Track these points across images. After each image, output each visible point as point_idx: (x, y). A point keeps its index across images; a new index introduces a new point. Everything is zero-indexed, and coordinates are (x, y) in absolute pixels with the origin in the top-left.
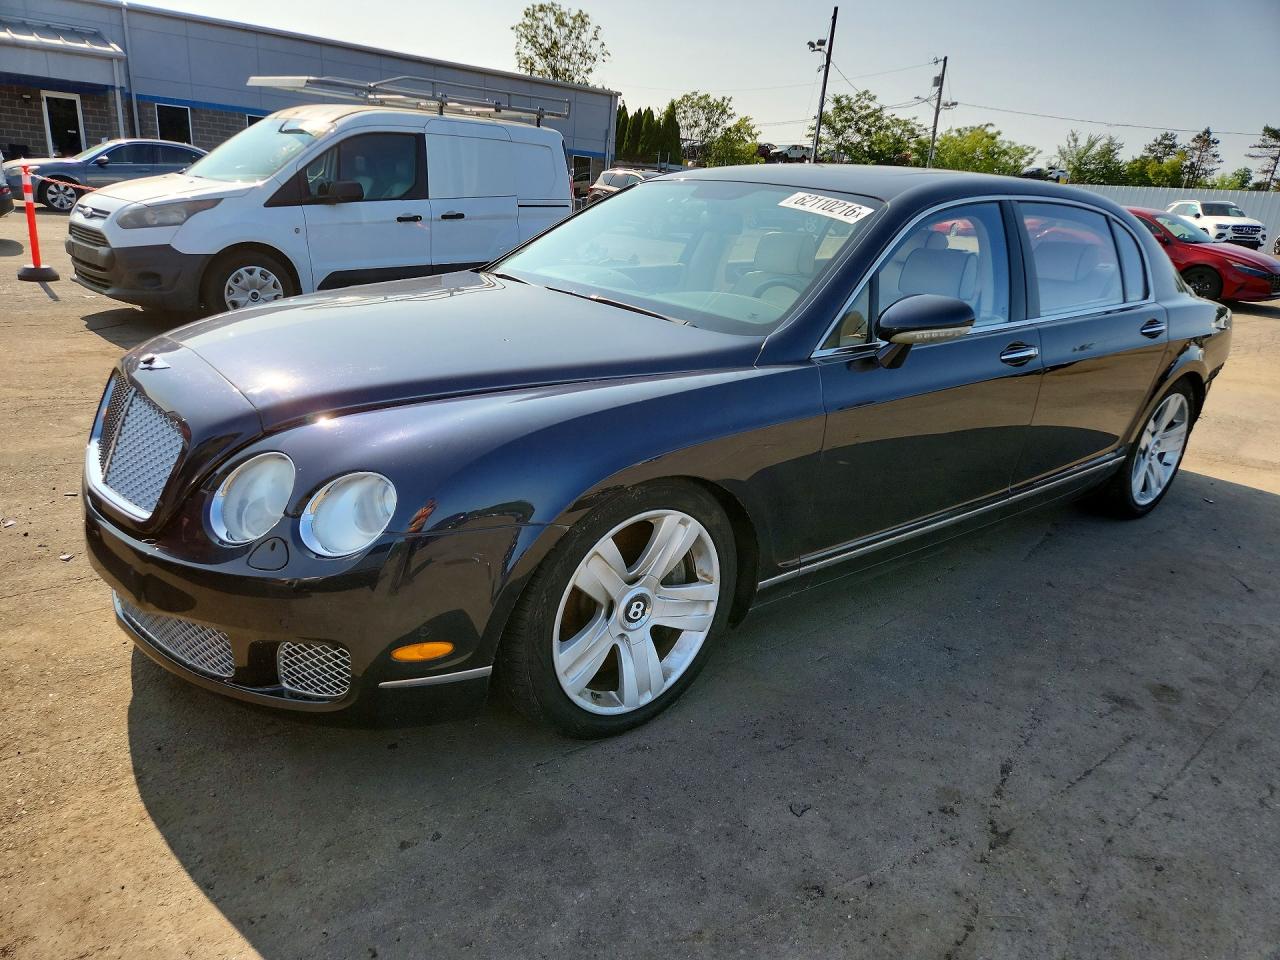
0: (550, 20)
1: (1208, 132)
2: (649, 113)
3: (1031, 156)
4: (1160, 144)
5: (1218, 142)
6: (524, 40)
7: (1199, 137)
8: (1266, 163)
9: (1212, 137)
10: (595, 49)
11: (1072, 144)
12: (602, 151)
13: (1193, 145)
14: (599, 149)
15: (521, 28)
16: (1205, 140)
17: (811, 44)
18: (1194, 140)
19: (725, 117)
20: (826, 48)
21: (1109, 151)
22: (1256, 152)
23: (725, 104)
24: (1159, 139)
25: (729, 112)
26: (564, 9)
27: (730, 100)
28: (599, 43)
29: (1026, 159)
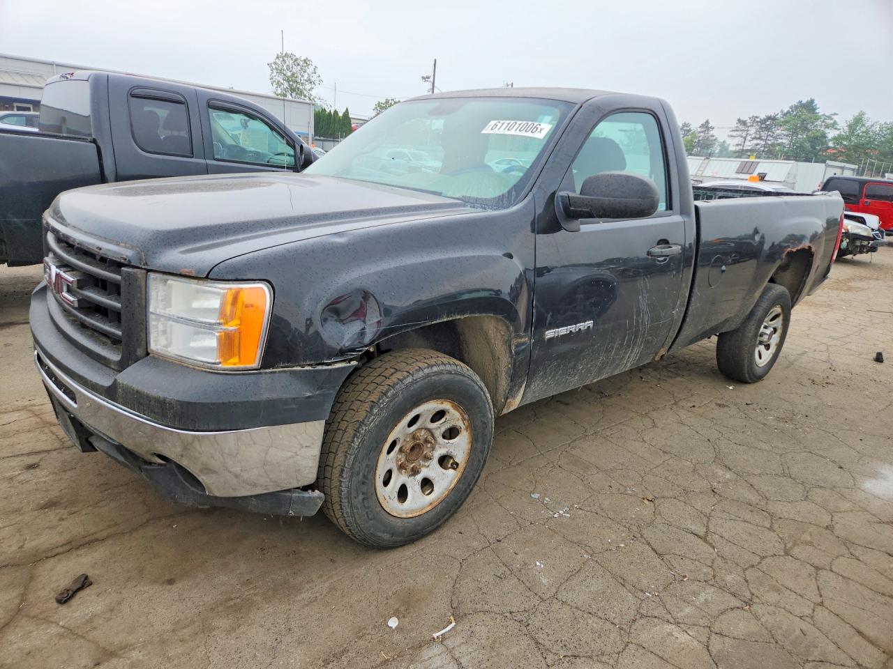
0: (289, 62)
1: (707, 122)
2: (336, 112)
5: (713, 128)
6: (275, 71)
7: (703, 125)
8: (738, 140)
9: (710, 125)
10: (314, 78)
12: (307, 132)
13: (699, 130)
14: (304, 131)
15: (273, 65)
16: (706, 126)
17: (423, 78)
18: (700, 127)
20: (431, 79)
22: (734, 134)
26: (298, 56)
28: (317, 75)
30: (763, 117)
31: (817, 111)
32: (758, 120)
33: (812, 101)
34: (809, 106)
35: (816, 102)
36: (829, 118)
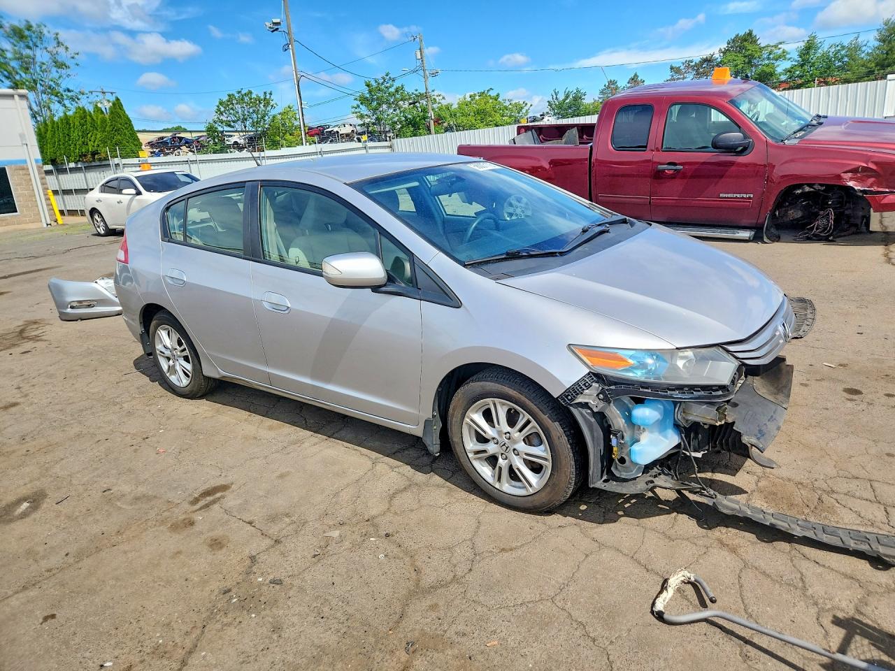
1: (636, 75)
3: (526, 108)
4: (609, 87)
5: (644, 81)
7: (631, 79)
9: (639, 79)
11: (555, 97)
13: (629, 85)
16: (635, 80)
18: (629, 82)
19: (269, 108)
21: (578, 98)
23: (268, 97)
24: (607, 84)
25: (272, 103)
27: (271, 94)
29: (524, 111)
30: (697, 59)
31: (759, 42)
32: (693, 64)
33: (750, 34)
34: (749, 37)
35: (754, 33)
36: (776, 46)
